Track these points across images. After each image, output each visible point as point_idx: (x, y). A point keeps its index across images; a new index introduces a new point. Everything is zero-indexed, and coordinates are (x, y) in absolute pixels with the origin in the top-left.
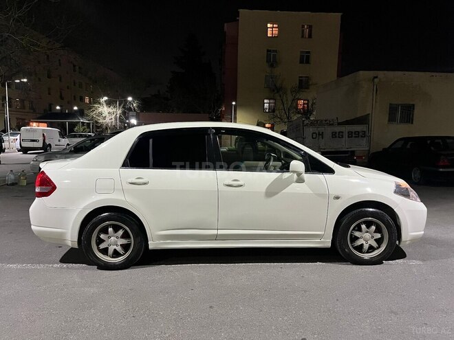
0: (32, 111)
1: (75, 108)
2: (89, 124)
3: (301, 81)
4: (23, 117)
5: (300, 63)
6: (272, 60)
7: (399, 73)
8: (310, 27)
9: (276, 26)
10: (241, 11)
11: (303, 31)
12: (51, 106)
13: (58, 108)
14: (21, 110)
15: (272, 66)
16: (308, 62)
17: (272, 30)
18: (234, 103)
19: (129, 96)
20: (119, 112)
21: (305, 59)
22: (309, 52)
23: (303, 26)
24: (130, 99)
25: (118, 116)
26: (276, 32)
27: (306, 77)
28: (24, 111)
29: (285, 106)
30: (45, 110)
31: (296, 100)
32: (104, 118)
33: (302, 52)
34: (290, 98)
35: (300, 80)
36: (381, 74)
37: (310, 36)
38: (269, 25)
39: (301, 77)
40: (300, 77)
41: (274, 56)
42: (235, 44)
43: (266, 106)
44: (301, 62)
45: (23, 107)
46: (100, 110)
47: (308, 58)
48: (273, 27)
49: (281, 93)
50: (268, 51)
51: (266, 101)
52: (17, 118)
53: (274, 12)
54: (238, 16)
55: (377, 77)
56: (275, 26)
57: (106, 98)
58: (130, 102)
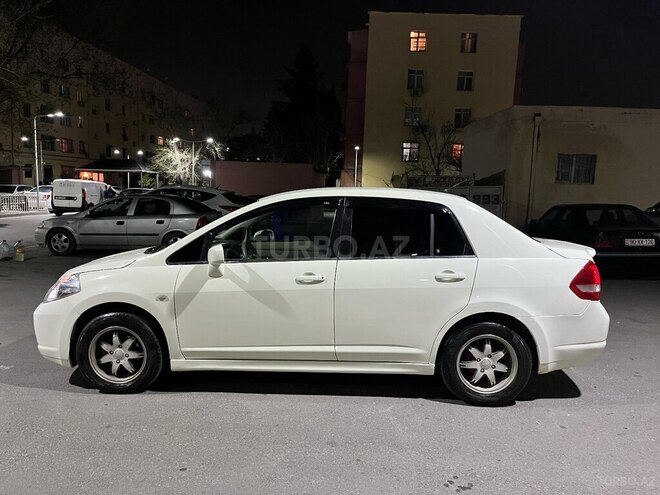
0: (83, 156)
1: (140, 153)
2: (153, 176)
3: (458, 117)
4: (71, 164)
5: (458, 89)
6: (416, 84)
7: (573, 109)
8: (474, 37)
9: (424, 35)
10: (372, 14)
11: (464, 42)
12: (109, 150)
13: (117, 152)
14: (66, 154)
15: (415, 93)
16: (469, 88)
17: (417, 41)
18: (357, 148)
19: (209, 136)
20: (195, 159)
21: (466, 83)
22: (471, 74)
23: (464, 35)
24: (210, 140)
25: (193, 165)
26: (422, 43)
27: (467, 110)
28: (71, 155)
29: (433, 152)
30: (101, 155)
31: (449, 144)
32: (175, 167)
33: (460, 73)
34: (441, 140)
35: (457, 115)
36: (546, 110)
37: (474, 49)
38: (413, 34)
39: (459, 110)
40: (456, 110)
41: (419, 79)
42: (363, 61)
43: (406, 152)
44: (460, 88)
45: (71, 150)
46: (169, 156)
47: (470, 81)
48: (419, 37)
49: (427, 133)
50: (410, 72)
51: (405, 145)
52: (62, 166)
53: (421, 14)
54: (368, 21)
55: (539, 115)
56: (421, 35)
57: (177, 139)
58: (211, 146)
